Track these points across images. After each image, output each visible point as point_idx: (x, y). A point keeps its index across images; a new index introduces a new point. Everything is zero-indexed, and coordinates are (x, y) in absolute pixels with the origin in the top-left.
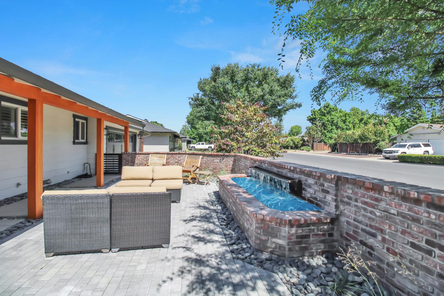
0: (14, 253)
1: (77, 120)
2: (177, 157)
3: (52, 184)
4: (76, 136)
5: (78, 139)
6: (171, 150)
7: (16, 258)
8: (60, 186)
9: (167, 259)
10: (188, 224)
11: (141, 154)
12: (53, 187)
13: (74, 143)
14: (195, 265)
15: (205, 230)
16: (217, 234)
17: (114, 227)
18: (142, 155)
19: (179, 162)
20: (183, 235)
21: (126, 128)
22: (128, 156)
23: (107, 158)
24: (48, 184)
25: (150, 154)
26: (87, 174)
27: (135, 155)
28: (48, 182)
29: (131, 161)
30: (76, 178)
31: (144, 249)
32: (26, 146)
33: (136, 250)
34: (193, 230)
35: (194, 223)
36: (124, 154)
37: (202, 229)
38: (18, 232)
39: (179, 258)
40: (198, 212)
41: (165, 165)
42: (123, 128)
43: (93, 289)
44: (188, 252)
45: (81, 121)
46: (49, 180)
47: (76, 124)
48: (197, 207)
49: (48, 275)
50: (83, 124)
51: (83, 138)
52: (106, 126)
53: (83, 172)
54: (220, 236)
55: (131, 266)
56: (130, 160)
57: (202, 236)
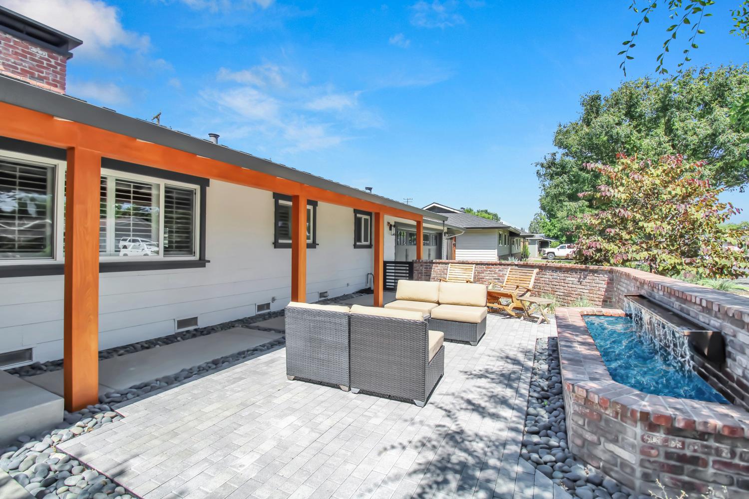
0: (265, 368)
1: (358, 215)
2: (497, 270)
3: (329, 298)
4: (358, 238)
5: (360, 240)
6: (501, 257)
7: (264, 374)
8: (336, 301)
9: (412, 422)
10: (471, 380)
11: (439, 263)
12: (329, 302)
13: (355, 246)
14: (447, 443)
15: (493, 397)
16: (513, 409)
17: (353, 358)
18: (441, 265)
19: (501, 278)
20: (453, 394)
21: (419, 223)
22: (421, 266)
23: (396, 268)
24: (325, 297)
25: (450, 264)
26: (370, 288)
27: (431, 265)
28: (325, 295)
29: (425, 273)
30: (357, 292)
31: (391, 399)
32: (290, 250)
33: (380, 397)
34: (472, 392)
35: (483, 382)
36: (416, 262)
37: (489, 394)
38: (277, 347)
39: (429, 426)
40: (499, 366)
41: (471, 282)
42: (415, 223)
43: (312, 428)
44: (448, 419)
45: (364, 217)
46: (326, 292)
47: (358, 222)
48: (502, 358)
49: (282, 399)
50: (366, 220)
51: (366, 240)
52: (395, 222)
53: (366, 285)
54: (515, 413)
55: (365, 416)
56: (423, 272)
57: (483, 404)
